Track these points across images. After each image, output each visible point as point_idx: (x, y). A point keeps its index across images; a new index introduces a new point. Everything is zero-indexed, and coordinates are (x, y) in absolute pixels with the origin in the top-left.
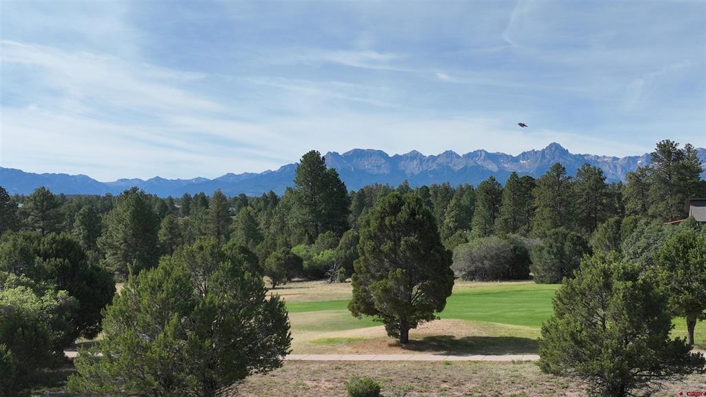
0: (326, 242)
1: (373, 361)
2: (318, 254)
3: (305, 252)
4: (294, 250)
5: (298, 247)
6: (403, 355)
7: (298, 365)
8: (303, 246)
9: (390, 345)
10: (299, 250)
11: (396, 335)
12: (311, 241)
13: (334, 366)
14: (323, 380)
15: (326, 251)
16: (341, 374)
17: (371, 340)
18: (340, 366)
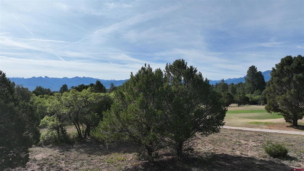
0: (257, 93)
1: (279, 133)
2: (255, 97)
3: (250, 96)
4: (247, 95)
5: (248, 95)
6: (296, 132)
7: (239, 132)
8: (249, 94)
9: (287, 127)
10: (249, 95)
11: (290, 122)
12: (252, 93)
13: (258, 134)
14: (251, 140)
15: (257, 96)
16: (261, 138)
17: (277, 124)
18: (261, 134)
